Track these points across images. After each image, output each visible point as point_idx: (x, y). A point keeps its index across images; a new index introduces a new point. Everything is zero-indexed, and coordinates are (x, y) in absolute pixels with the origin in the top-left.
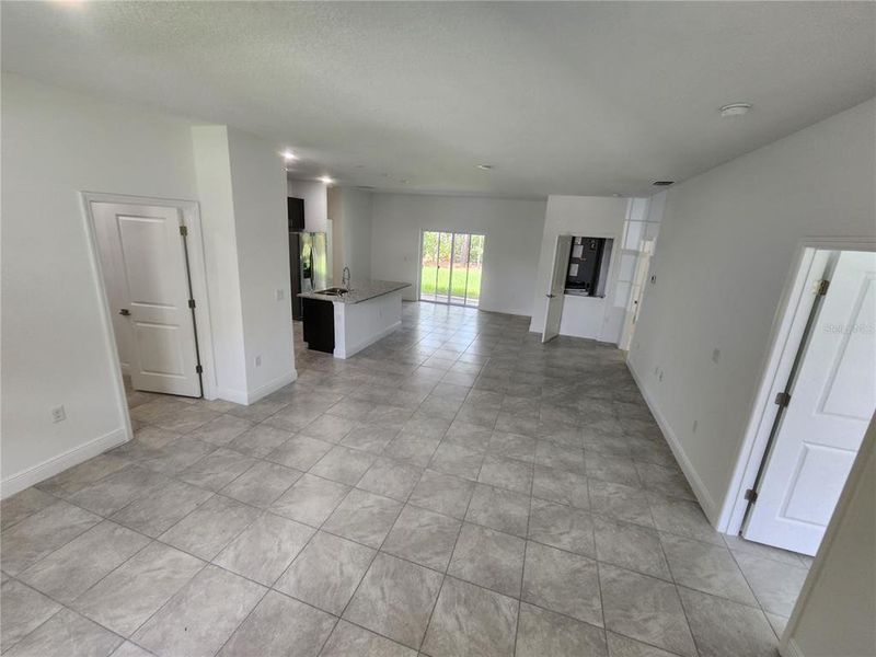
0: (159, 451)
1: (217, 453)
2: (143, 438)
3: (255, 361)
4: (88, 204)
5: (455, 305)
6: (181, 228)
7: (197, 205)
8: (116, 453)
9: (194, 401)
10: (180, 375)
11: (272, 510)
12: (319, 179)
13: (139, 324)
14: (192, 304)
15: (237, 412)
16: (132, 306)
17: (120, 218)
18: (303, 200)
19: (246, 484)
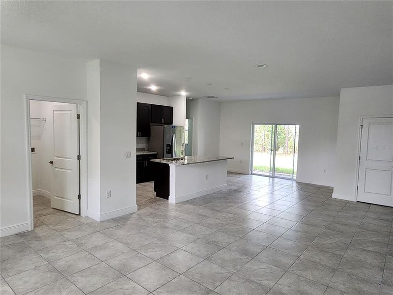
0: (40, 238)
1: (67, 243)
2: (38, 230)
3: (108, 194)
4: (28, 100)
5: (277, 177)
6: (77, 115)
7: (86, 103)
8: (21, 235)
9: (73, 216)
10: (70, 200)
11: (69, 278)
12: (179, 93)
13: (56, 169)
14: (79, 157)
15: (91, 224)
16: (55, 159)
17: (55, 112)
18: (172, 107)
19: (66, 262)
